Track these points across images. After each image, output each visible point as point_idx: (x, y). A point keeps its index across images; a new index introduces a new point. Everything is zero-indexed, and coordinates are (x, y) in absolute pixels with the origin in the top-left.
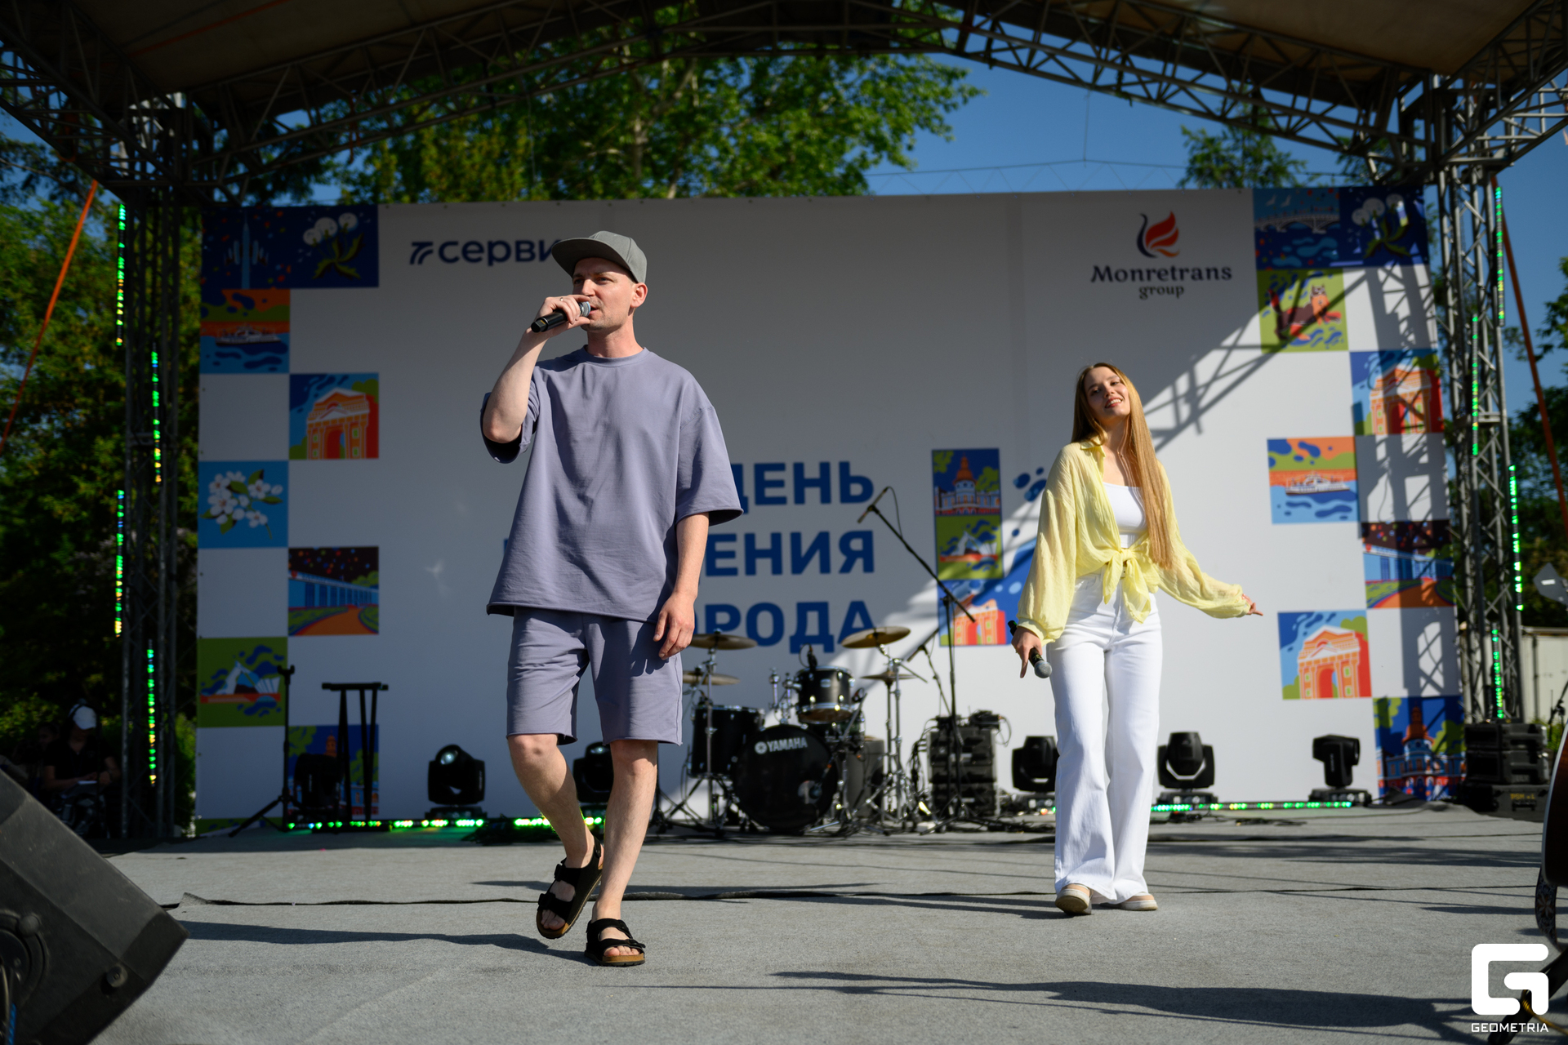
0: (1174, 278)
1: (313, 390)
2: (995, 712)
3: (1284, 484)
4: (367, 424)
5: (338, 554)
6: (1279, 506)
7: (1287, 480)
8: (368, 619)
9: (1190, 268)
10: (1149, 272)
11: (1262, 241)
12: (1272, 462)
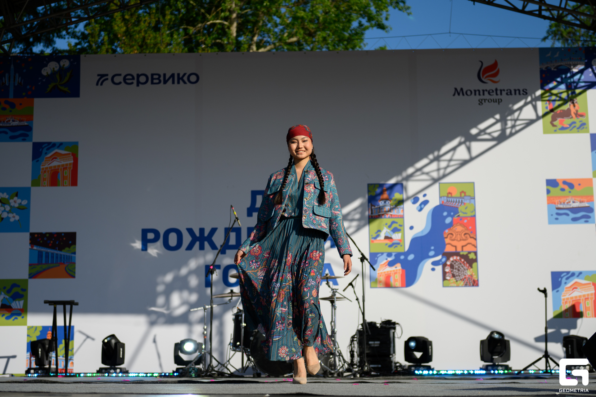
0: (497, 94)
1: (44, 151)
2: (393, 321)
3: (555, 203)
4: (72, 168)
5: (55, 236)
6: (552, 215)
7: (556, 201)
8: (70, 270)
9: (506, 89)
10: (483, 91)
11: (544, 75)
12: (548, 192)
